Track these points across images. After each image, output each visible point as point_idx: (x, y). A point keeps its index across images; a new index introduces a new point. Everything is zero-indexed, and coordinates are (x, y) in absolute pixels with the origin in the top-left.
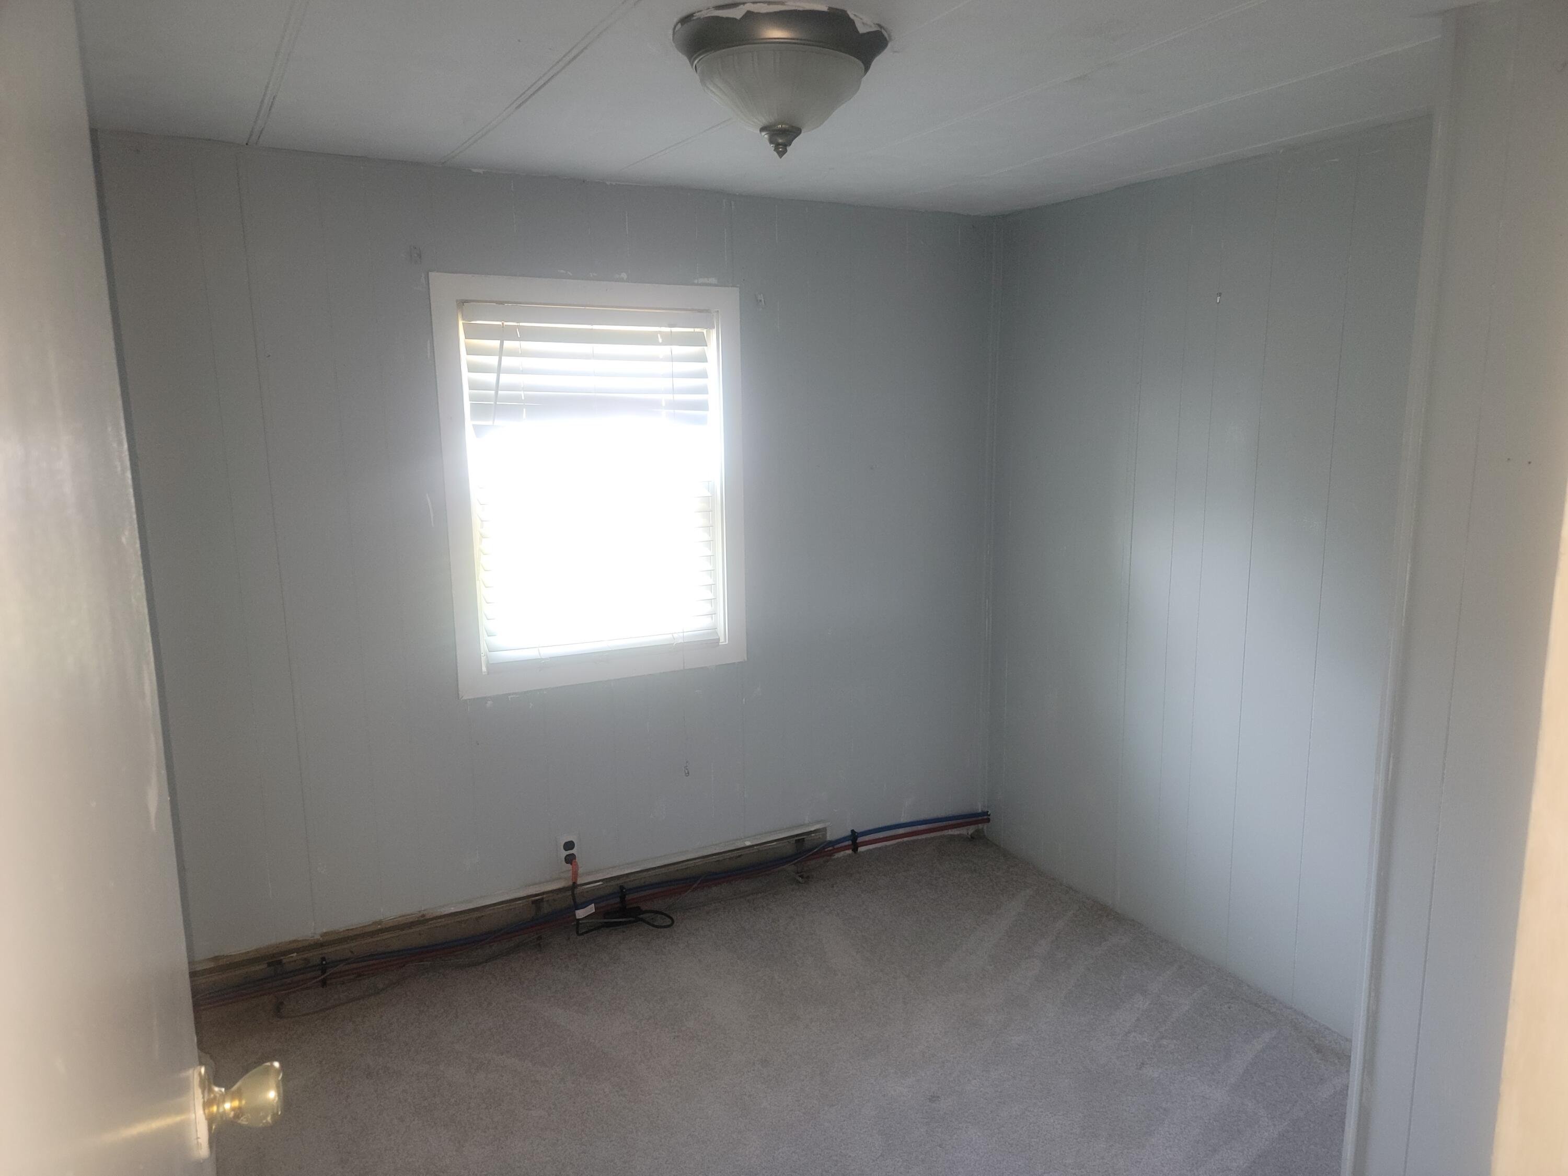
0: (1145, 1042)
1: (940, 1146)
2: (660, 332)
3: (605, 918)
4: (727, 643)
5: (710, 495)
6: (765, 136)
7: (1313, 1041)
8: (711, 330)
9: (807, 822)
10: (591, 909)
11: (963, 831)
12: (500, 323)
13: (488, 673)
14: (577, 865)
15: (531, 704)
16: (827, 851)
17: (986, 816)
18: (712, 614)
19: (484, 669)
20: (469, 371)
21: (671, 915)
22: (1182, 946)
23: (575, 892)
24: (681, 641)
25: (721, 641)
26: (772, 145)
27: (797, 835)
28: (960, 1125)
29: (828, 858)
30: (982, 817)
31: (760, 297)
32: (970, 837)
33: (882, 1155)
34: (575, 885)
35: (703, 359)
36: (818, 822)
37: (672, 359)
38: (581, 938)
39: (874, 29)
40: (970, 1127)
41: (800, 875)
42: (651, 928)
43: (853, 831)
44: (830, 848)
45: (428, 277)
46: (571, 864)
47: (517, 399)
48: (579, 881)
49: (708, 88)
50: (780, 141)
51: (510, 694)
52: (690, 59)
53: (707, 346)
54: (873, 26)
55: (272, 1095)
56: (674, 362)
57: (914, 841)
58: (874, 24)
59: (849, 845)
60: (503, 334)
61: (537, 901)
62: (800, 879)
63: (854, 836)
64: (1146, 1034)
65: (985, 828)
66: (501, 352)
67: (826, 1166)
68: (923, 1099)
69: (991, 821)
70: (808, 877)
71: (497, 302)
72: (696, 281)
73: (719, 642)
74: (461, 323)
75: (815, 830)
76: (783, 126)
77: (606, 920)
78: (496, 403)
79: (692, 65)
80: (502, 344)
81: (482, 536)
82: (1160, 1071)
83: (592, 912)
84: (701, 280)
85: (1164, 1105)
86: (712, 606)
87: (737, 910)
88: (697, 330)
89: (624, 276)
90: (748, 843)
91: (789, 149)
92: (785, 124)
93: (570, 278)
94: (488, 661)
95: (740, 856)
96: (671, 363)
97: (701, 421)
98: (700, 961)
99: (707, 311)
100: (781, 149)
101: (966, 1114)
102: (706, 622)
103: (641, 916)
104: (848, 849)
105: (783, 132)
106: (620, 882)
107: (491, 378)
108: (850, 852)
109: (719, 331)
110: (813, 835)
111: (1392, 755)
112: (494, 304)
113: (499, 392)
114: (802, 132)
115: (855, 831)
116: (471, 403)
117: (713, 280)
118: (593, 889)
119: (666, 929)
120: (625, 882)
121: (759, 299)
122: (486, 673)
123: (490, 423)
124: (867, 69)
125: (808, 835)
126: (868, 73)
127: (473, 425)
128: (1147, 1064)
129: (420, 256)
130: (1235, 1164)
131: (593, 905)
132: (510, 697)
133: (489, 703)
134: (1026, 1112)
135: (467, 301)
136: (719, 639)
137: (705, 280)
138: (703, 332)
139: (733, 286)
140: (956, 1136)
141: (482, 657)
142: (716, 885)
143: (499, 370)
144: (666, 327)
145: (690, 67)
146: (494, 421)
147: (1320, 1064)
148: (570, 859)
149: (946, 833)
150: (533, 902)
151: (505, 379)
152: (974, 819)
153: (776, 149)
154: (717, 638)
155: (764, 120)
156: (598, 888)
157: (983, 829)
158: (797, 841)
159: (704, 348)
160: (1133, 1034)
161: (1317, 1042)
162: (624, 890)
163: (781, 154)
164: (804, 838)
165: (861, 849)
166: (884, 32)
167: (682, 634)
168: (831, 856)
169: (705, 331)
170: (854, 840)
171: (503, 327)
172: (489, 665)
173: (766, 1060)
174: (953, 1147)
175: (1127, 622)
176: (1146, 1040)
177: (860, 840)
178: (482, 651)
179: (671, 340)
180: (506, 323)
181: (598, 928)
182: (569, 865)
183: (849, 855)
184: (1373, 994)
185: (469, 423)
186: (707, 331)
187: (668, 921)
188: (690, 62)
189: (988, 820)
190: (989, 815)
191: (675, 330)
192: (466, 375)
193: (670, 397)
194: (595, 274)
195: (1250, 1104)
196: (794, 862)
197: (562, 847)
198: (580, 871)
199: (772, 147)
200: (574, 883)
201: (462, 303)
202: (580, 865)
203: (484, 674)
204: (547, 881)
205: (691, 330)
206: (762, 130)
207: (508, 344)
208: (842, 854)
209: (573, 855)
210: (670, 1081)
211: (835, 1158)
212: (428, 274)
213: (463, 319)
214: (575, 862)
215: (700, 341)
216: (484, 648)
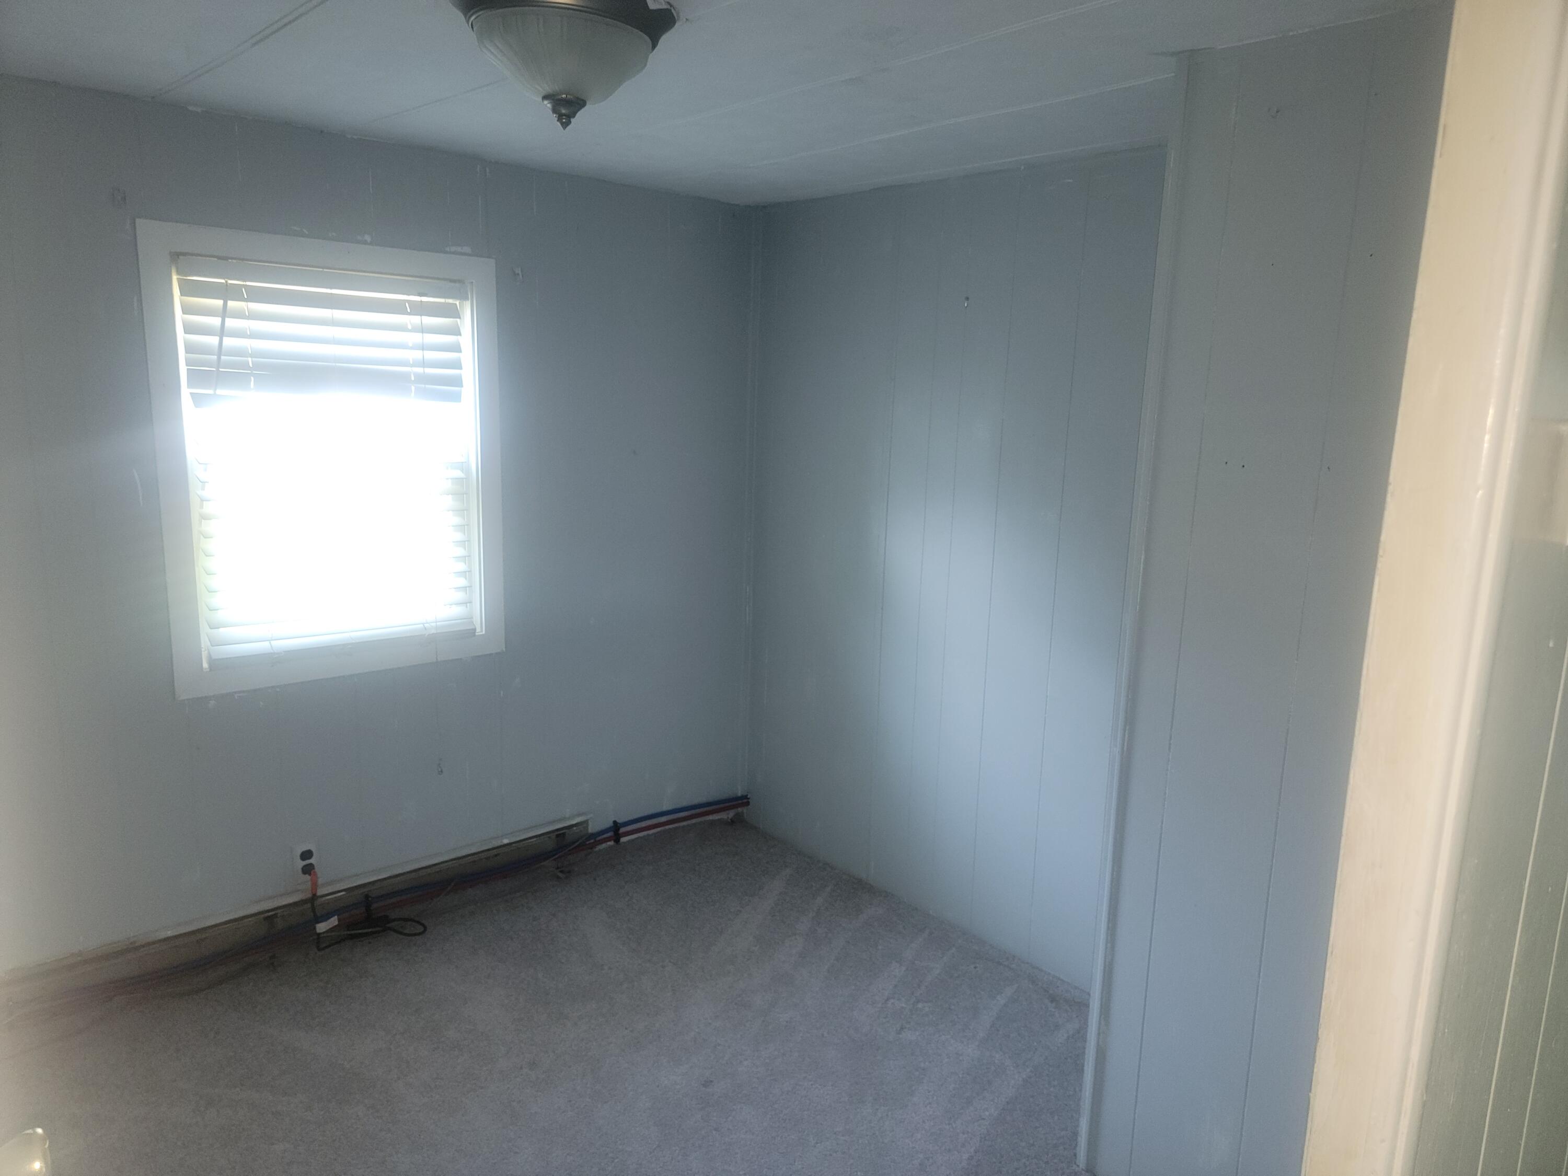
0: (902, 1007)
1: (716, 1130)
2: (408, 301)
3: (348, 930)
4: (484, 632)
5: (465, 477)
6: (548, 104)
7: (1048, 992)
8: (464, 302)
9: (567, 816)
10: (334, 921)
11: (723, 816)
12: (223, 281)
13: (211, 670)
14: (315, 874)
15: (261, 703)
16: (589, 844)
17: (745, 799)
18: (467, 603)
19: (205, 665)
20: (185, 333)
21: (423, 922)
22: (931, 912)
23: (315, 905)
24: (433, 631)
25: (477, 631)
26: (555, 115)
27: (558, 830)
28: (734, 1107)
29: (589, 850)
30: (742, 801)
31: (518, 271)
32: (729, 821)
33: (659, 1146)
34: (314, 897)
35: (456, 332)
36: (579, 815)
37: (423, 330)
38: (320, 953)
39: (665, 6)
40: (745, 1107)
41: (560, 870)
42: (401, 937)
43: (615, 822)
44: (592, 841)
45: (135, 223)
46: (310, 874)
47: (245, 366)
48: (319, 893)
49: (485, 47)
50: (564, 111)
51: (236, 693)
52: (465, 15)
53: (460, 318)
54: (664, 3)
55: (37, 1165)
56: (424, 334)
57: (676, 828)
58: (665, 1)
59: (611, 837)
60: (226, 293)
61: (269, 917)
62: (560, 875)
63: (616, 826)
64: (903, 999)
65: (745, 811)
66: (224, 313)
67: (603, 1164)
68: (696, 1085)
69: (751, 804)
70: (569, 872)
71: (219, 258)
72: (448, 249)
73: (475, 632)
74: (175, 278)
75: (576, 824)
76: (568, 96)
77: (349, 932)
78: (218, 370)
79: (468, 22)
80: (225, 305)
81: (204, 517)
82: (917, 1034)
83: (335, 924)
84: (453, 249)
85: (922, 1065)
86: (466, 593)
87: (495, 911)
88: (450, 301)
89: (368, 238)
90: (506, 841)
91: (572, 120)
92: (569, 95)
93: (303, 235)
94: (209, 654)
95: (496, 855)
96: (421, 334)
97: (456, 398)
98: (457, 967)
99: (459, 281)
100: (565, 120)
101: (740, 1096)
102: (457, 611)
103: (388, 925)
104: (610, 841)
105: (567, 103)
106: (365, 890)
107: (213, 341)
108: (611, 843)
109: (473, 301)
110: (575, 828)
111: (1127, 728)
112: (216, 259)
113: (223, 357)
114: (587, 104)
115: (618, 821)
116: (188, 369)
117: (467, 249)
118: (336, 899)
119: (417, 937)
120: (370, 891)
121: (517, 272)
122: (209, 670)
123: (210, 392)
124: (654, 46)
125: (569, 829)
126: (655, 50)
127: (191, 393)
128: (906, 1028)
129: (124, 199)
130: (987, 1113)
131: (336, 917)
132: (236, 696)
133: (212, 702)
134: (797, 1087)
135: (185, 254)
136: (475, 630)
137: (459, 249)
138: (456, 304)
139: (489, 257)
140: (731, 1118)
141: (203, 653)
142: (471, 887)
143: (222, 332)
144: (415, 295)
145: (467, 24)
146: (215, 390)
147: (1054, 1012)
148: (308, 870)
149: (711, 817)
150: (266, 919)
151: (228, 342)
152: (734, 803)
153: (559, 119)
154: (473, 627)
155: (548, 89)
156: (341, 898)
157: (742, 812)
158: (558, 836)
159: (457, 321)
160: (892, 1001)
161: (1051, 992)
162: (370, 899)
163: (565, 125)
164: (565, 832)
165: (623, 840)
166: (673, 11)
167: (435, 624)
168: (592, 848)
169: (457, 303)
170: (616, 830)
171: (227, 285)
172: (212, 662)
173: (534, 1063)
174: (728, 1129)
175: (882, 609)
176: (904, 1005)
177: (622, 830)
178: (202, 646)
179: (420, 309)
180: (230, 282)
181: (340, 941)
182: (307, 877)
183: (610, 847)
184: (1109, 945)
185: (185, 392)
186: (459, 303)
187: (420, 929)
188: (465, 17)
189: (748, 804)
190: (749, 799)
191: (425, 299)
192: (181, 335)
193: (420, 370)
194: (334, 234)
195: (997, 1056)
196: (554, 857)
197: (299, 857)
198: (320, 881)
199: (554, 117)
200: (314, 895)
201: (176, 256)
202: (319, 874)
203: (204, 670)
204: (281, 895)
205: (442, 300)
206: (545, 97)
207: (231, 304)
208: (604, 846)
209: (311, 865)
210: (432, 1096)
211: (611, 1155)
212: (135, 220)
213: (178, 273)
214: (314, 872)
215: (454, 313)
216: (205, 642)
